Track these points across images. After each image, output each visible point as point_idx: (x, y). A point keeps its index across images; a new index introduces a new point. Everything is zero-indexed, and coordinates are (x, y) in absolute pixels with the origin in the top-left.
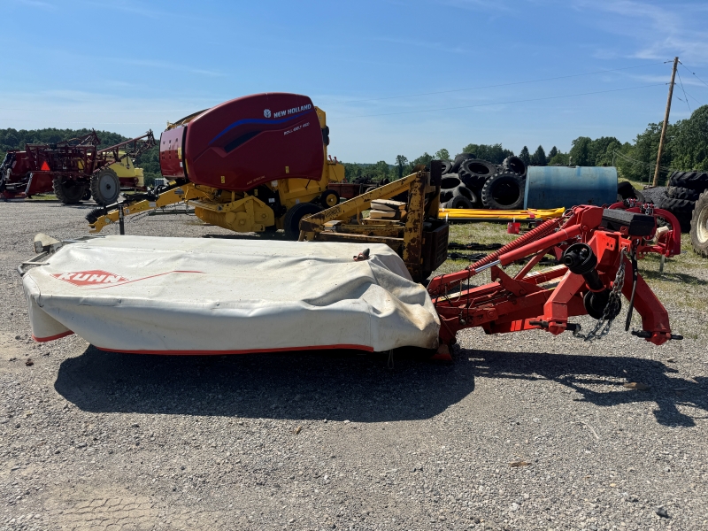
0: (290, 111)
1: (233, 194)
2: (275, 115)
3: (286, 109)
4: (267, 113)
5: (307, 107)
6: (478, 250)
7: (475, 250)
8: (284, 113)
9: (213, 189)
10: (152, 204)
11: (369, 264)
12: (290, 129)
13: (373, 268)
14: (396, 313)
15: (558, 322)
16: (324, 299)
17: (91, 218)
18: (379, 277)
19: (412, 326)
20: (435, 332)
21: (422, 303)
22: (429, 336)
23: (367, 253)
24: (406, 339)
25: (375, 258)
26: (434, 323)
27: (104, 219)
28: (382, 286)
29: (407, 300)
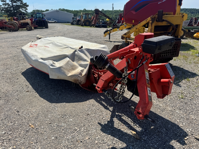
10: (118, 29)
11: (76, 51)
12: (161, 1)
13: (76, 53)
14: (60, 68)
15: (98, 87)
16: (47, 59)
17: (104, 33)
18: (76, 56)
19: (64, 74)
20: (77, 78)
21: (85, 68)
22: (73, 79)
23: (82, 47)
24: (62, 77)
25: (82, 49)
26: (77, 75)
27: (107, 33)
28: (75, 59)
29: (81, 65)
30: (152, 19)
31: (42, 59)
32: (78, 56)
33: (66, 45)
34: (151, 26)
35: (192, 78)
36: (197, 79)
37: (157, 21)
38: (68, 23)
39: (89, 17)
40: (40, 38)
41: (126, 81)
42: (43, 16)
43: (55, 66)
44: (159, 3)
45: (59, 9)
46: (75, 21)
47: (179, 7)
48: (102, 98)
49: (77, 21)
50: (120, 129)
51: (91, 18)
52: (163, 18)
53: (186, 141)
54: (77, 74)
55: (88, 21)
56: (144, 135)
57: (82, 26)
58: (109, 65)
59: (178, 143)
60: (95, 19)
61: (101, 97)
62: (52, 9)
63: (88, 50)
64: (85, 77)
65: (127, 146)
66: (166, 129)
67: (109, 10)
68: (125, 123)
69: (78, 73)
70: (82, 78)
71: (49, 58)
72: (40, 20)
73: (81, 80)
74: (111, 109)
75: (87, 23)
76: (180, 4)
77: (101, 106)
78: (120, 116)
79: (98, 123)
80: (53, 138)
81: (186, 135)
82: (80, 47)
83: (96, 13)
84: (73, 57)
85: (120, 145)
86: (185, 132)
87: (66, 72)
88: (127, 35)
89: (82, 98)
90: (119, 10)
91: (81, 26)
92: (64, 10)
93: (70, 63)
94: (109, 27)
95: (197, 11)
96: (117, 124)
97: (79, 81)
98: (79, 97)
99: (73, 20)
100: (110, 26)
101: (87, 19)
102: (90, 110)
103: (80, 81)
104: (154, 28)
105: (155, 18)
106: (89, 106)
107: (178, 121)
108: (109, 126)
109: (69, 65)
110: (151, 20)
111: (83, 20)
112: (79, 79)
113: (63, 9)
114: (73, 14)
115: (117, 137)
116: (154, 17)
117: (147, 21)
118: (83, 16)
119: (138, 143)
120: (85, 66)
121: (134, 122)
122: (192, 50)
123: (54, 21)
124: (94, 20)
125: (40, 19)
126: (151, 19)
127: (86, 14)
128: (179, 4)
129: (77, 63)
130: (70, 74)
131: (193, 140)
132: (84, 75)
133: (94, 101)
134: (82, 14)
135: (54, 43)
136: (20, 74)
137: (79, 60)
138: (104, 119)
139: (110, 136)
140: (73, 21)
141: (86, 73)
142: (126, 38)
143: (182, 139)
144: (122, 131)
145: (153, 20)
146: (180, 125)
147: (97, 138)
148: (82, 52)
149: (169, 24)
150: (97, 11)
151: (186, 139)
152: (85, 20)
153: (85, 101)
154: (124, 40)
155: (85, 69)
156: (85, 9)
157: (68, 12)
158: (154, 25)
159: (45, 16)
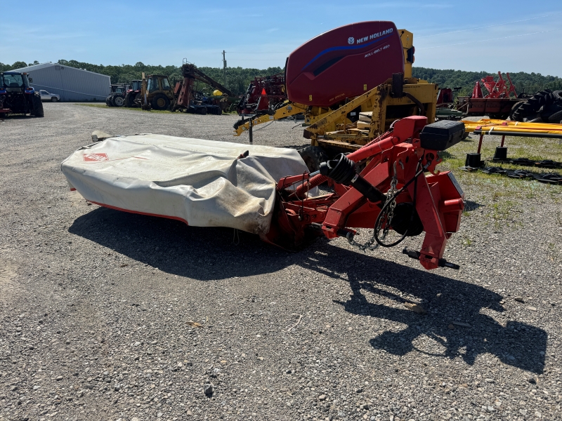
0: (371, 37)
1: (320, 109)
2: (358, 41)
3: (368, 35)
4: (351, 40)
5: (389, 31)
6: (550, 168)
7: (547, 167)
8: (366, 39)
9: (306, 106)
10: (271, 117)
11: (235, 162)
12: (370, 52)
13: (238, 166)
14: (214, 200)
15: (328, 226)
16: (172, 183)
17: (236, 126)
18: (239, 173)
19: (226, 212)
20: (255, 221)
21: (267, 198)
22: (245, 222)
23: (247, 153)
24: (219, 221)
25: (249, 158)
26: (256, 213)
27: (242, 127)
28: (239, 180)
29: (256, 194)
30: (381, 91)
31: (157, 183)
32: (243, 172)
33: (194, 152)
34: (380, 106)
35: (471, 210)
36: (482, 212)
37: (391, 95)
38: (95, 101)
39: (164, 84)
40: (101, 139)
41: (393, 204)
42: (27, 82)
43: (200, 197)
44: (366, 56)
45: (59, 61)
46: (119, 96)
47: (409, 64)
48: (313, 261)
49: (126, 96)
50: (382, 305)
51: (169, 89)
52: (404, 89)
53: (504, 306)
54: (254, 211)
55: (161, 95)
56: (431, 308)
57: (147, 108)
58: (357, 176)
59: (491, 310)
60: (183, 90)
61: (311, 259)
62: (35, 62)
63: (261, 159)
64: (270, 217)
65: (410, 326)
66: (464, 295)
67: (209, 67)
68: (386, 294)
69: (255, 208)
70: (265, 219)
71: (175, 180)
72: (15, 93)
73: (263, 225)
74: (344, 275)
75: (160, 102)
76: (411, 59)
77: (320, 274)
78: (369, 285)
79: (334, 301)
80: (258, 336)
81: (500, 298)
82: (243, 153)
83: (186, 76)
84: (233, 175)
85: (398, 327)
86: (497, 294)
87: (229, 207)
88: (319, 129)
90: (238, 68)
91: (143, 109)
92: (74, 64)
93: (231, 188)
94: (225, 112)
95: (426, 73)
96: (370, 297)
97: (260, 227)
99: (114, 93)
100: (228, 110)
101: (158, 91)
102: (301, 283)
104: (385, 111)
105: (387, 88)
106: (294, 277)
107: (478, 280)
108: (358, 303)
109: (231, 194)
110: (379, 94)
111: (147, 93)
112: (260, 222)
113: (72, 61)
114: (110, 77)
115: (384, 316)
116: (385, 87)
117: (369, 95)
118: (147, 83)
119: (426, 319)
120: (266, 194)
121: (403, 291)
122: (448, 160)
123: (49, 98)
124: (181, 93)
125: (15, 89)
126: (378, 92)
127: (154, 77)
128: (407, 59)
129: (243, 188)
130: (238, 214)
131: (512, 302)
132: (268, 212)
133: (299, 268)
134: (144, 77)
135: (156, 148)
136: (66, 232)
137: (247, 181)
138: (340, 293)
139: (369, 317)
140: (116, 97)
141: (272, 209)
142: (317, 134)
143: (496, 305)
144: (388, 308)
145: (383, 93)
146: (485, 286)
147: (347, 323)
148: (250, 162)
149: (412, 103)
150: (189, 70)
151: (501, 302)
152: (155, 92)
154: (309, 141)
155: (267, 200)
156: (140, 63)
157: (89, 70)
158: (385, 104)
159: (30, 80)
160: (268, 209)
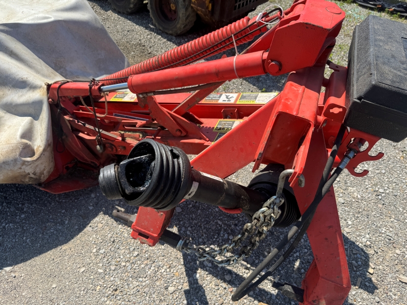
15: (144, 235)
20: (20, 171)
21: (36, 117)
26: (15, 160)
29: (13, 109)
54: (12, 157)
63: (15, 29)
64: (47, 154)
68: (233, 279)
69: (13, 150)
70: (39, 162)
73: (38, 171)
89: (62, 223)
97: (32, 176)
98: (48, 221)
102: (113, 268)
103: (34, 174)
106: (102, 251)
112: (28, 170)
120: (32, 110)
132: (41, 149)
133: (110, 223)
138: (171, 289)
141: (47, 140)
153: (80, 230)
155: (36, 122)
160: (39, 142)
